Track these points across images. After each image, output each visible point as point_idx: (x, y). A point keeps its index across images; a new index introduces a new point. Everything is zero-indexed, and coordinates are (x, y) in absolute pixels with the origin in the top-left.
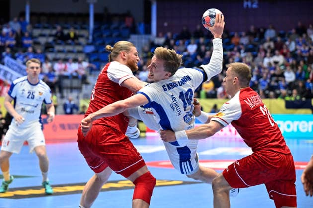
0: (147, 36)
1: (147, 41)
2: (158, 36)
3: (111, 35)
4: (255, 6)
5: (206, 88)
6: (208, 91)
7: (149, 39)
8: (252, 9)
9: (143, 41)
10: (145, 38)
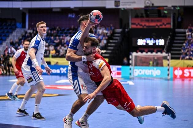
0: (24, 29)
1: (24, 31)
2: (29, 29)
3: (7, 28)
4: (74, 16)
5: (52, 53)
6: (53, 54)
7: (25, 31)
8: (72, 18)
9: (22, 31)
10: (23, 30)
